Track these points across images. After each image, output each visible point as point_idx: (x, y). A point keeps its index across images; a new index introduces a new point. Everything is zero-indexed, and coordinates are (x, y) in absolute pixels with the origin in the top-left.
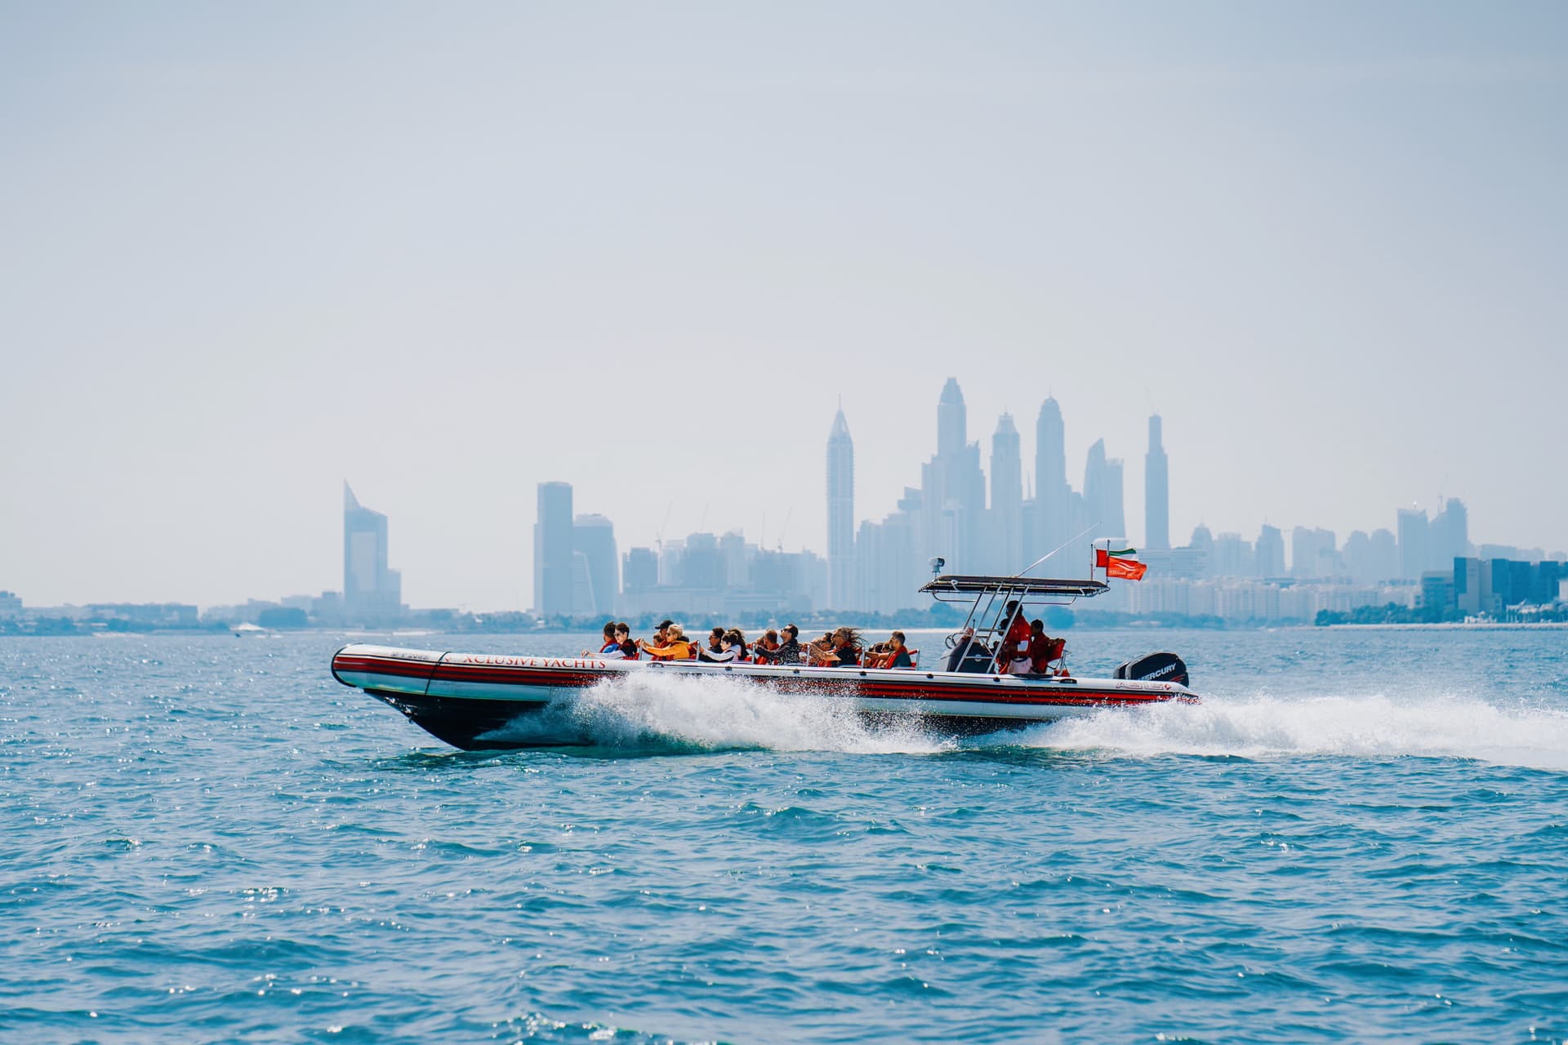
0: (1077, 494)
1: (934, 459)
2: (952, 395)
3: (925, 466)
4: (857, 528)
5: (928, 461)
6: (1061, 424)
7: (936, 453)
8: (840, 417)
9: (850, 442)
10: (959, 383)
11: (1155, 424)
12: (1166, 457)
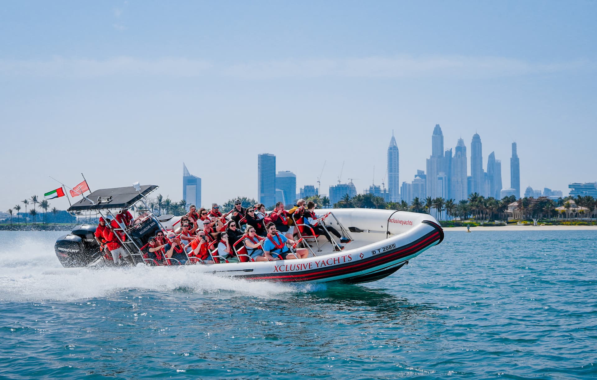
0: (485, 173)
1: (431, 157)
2: (438, 132)
3: (427, 160)
4: (400, 185)
5: (429, 158)
6: (481, 144)
7: (432, 155)
8: (393, 139)
9: (398, 149)
10: (440, 126)
11: (514, 145)
12: (518, 159)
